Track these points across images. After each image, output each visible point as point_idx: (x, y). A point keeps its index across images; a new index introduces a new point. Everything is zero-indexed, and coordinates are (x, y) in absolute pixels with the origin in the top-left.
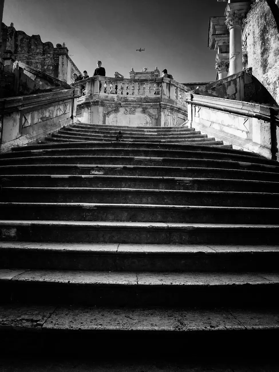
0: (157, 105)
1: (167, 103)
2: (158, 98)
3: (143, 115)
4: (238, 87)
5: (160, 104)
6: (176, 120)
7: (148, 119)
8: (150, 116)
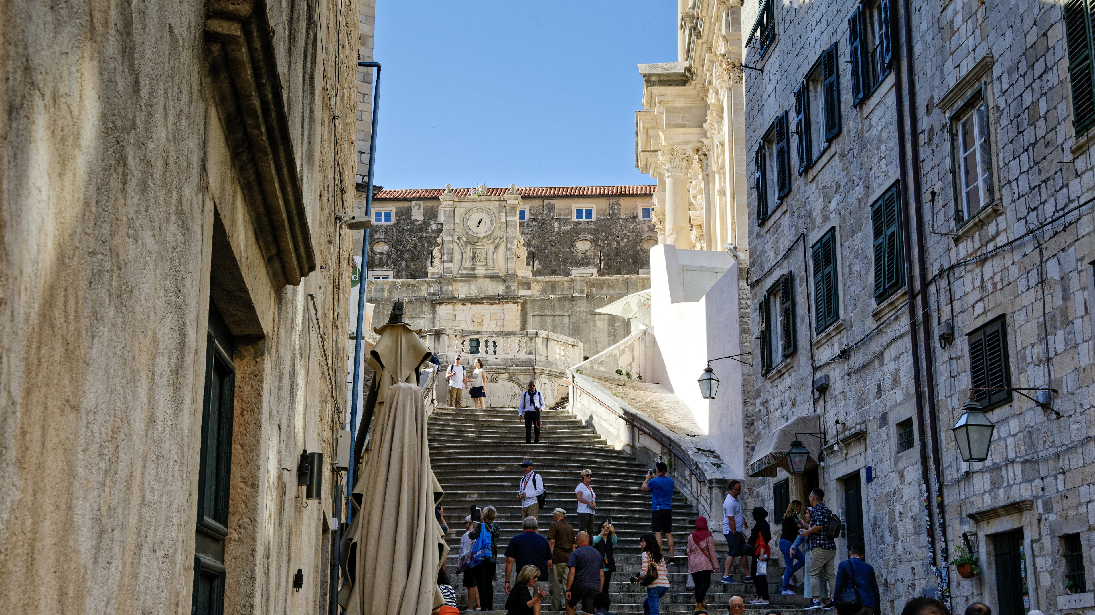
0: (529, 370)
1: (544, 366)
2: (531, 360)
3: (510, 384)
4: (636, 353)
5: (534, 369)
6: (556, 390)
7: (517, 389)
8: (519, 385)
